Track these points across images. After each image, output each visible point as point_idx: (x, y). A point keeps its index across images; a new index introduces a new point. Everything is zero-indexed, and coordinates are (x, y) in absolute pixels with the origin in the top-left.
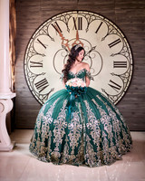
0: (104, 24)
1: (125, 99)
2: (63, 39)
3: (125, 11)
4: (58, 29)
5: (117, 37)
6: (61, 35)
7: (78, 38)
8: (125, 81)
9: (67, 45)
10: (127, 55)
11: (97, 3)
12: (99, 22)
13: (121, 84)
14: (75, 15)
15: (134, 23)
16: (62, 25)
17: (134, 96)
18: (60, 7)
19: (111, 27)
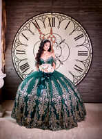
0: (71, 23)
1: (86, 79)
2: (41, 33)
3: (87, 13)
4: (37, 26)
5: (81, 33)
6: (39, 31)
8: (87, 66)
9: (44, 38)
13: (83, 68)
14: (50, 16)
15: (94, 22)
16: (40, 23)
19: (76, 25)
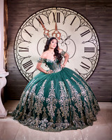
0: (77, 18)
1: (93, 76)
2: (45, 29)
3: (93, 8)
4: (41, 22)
5: (87, 29)
6: (43, 27)
7: (56, 29)
8: (93, 63)
9: (48, 34)
10: (95, 42)
12: (74, 16)
13: (90, 65)
14: (54, 11)
15: (101, 17)
16: (44, 18)
17: (100, 75)
18: (42, 4)
19: (82, 20)
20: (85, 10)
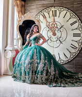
3: (79, 5)
6: (46, 20)
8: (80, 44)
10: (81, 29)
11: (64, 2)
12: (65, 12)
14: (53, 9)
16: (46, 14)
18: (45, 5)
19: (72, 14)
20: (73, 7)
